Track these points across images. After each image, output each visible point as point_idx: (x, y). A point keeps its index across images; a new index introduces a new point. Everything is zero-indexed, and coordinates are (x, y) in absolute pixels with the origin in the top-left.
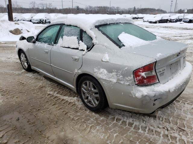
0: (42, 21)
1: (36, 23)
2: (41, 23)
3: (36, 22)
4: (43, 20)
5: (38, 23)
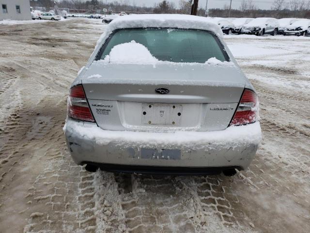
0: (258, 30)
1: (246, 33)
2: (254, 34)
3: (248, 31)
4: (260, 29)
5: (249, 33)
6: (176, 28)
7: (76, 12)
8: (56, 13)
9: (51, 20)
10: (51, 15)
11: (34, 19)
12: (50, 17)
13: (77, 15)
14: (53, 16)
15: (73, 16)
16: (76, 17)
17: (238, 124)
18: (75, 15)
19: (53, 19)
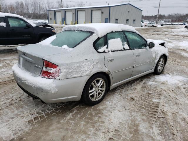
6: (81, 31)
7: (175, 21)
8: (157, 23)
9: (152, 26)
10: (152, 24)
11: (142, 26)
12: (152, 25)
13: (174, 24)
14: (153, 25)
15: (172, 24)
16: (173, 24)
17: (42, 76)
18: (173, 23)
19: (153, 26)
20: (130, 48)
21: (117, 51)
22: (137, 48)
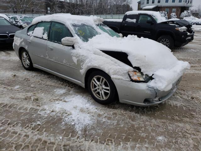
20: (48, 39)
21: (38, 37)
22: (56, 42)
